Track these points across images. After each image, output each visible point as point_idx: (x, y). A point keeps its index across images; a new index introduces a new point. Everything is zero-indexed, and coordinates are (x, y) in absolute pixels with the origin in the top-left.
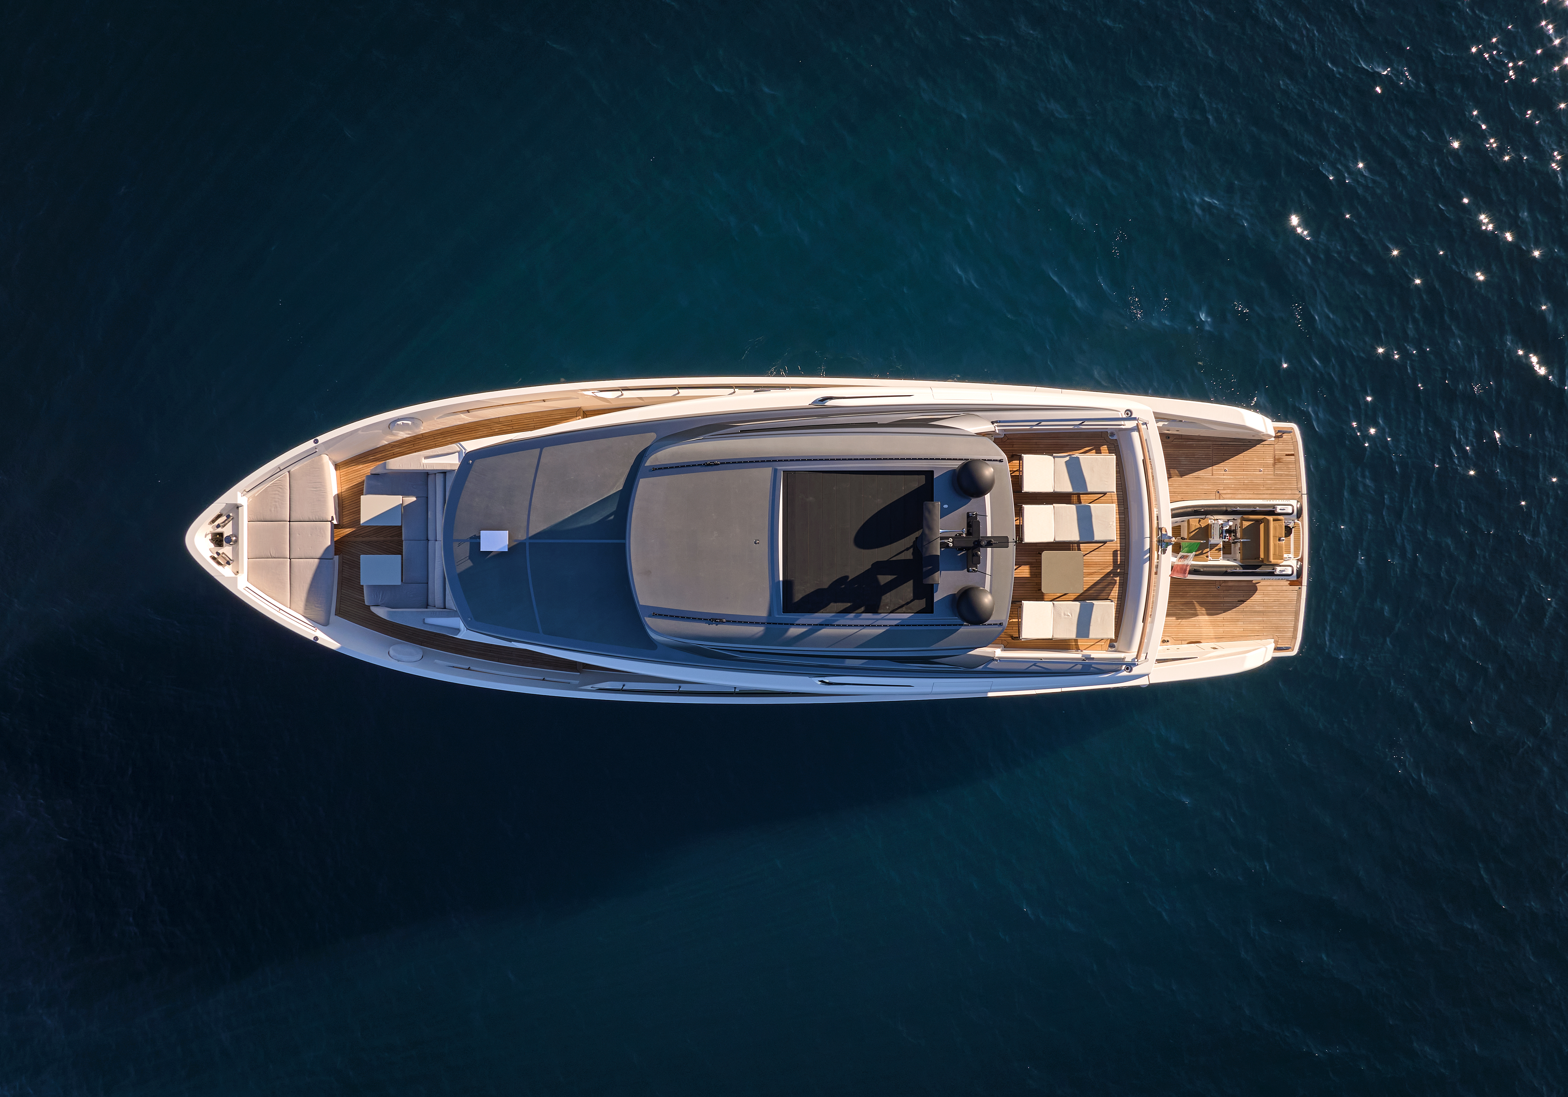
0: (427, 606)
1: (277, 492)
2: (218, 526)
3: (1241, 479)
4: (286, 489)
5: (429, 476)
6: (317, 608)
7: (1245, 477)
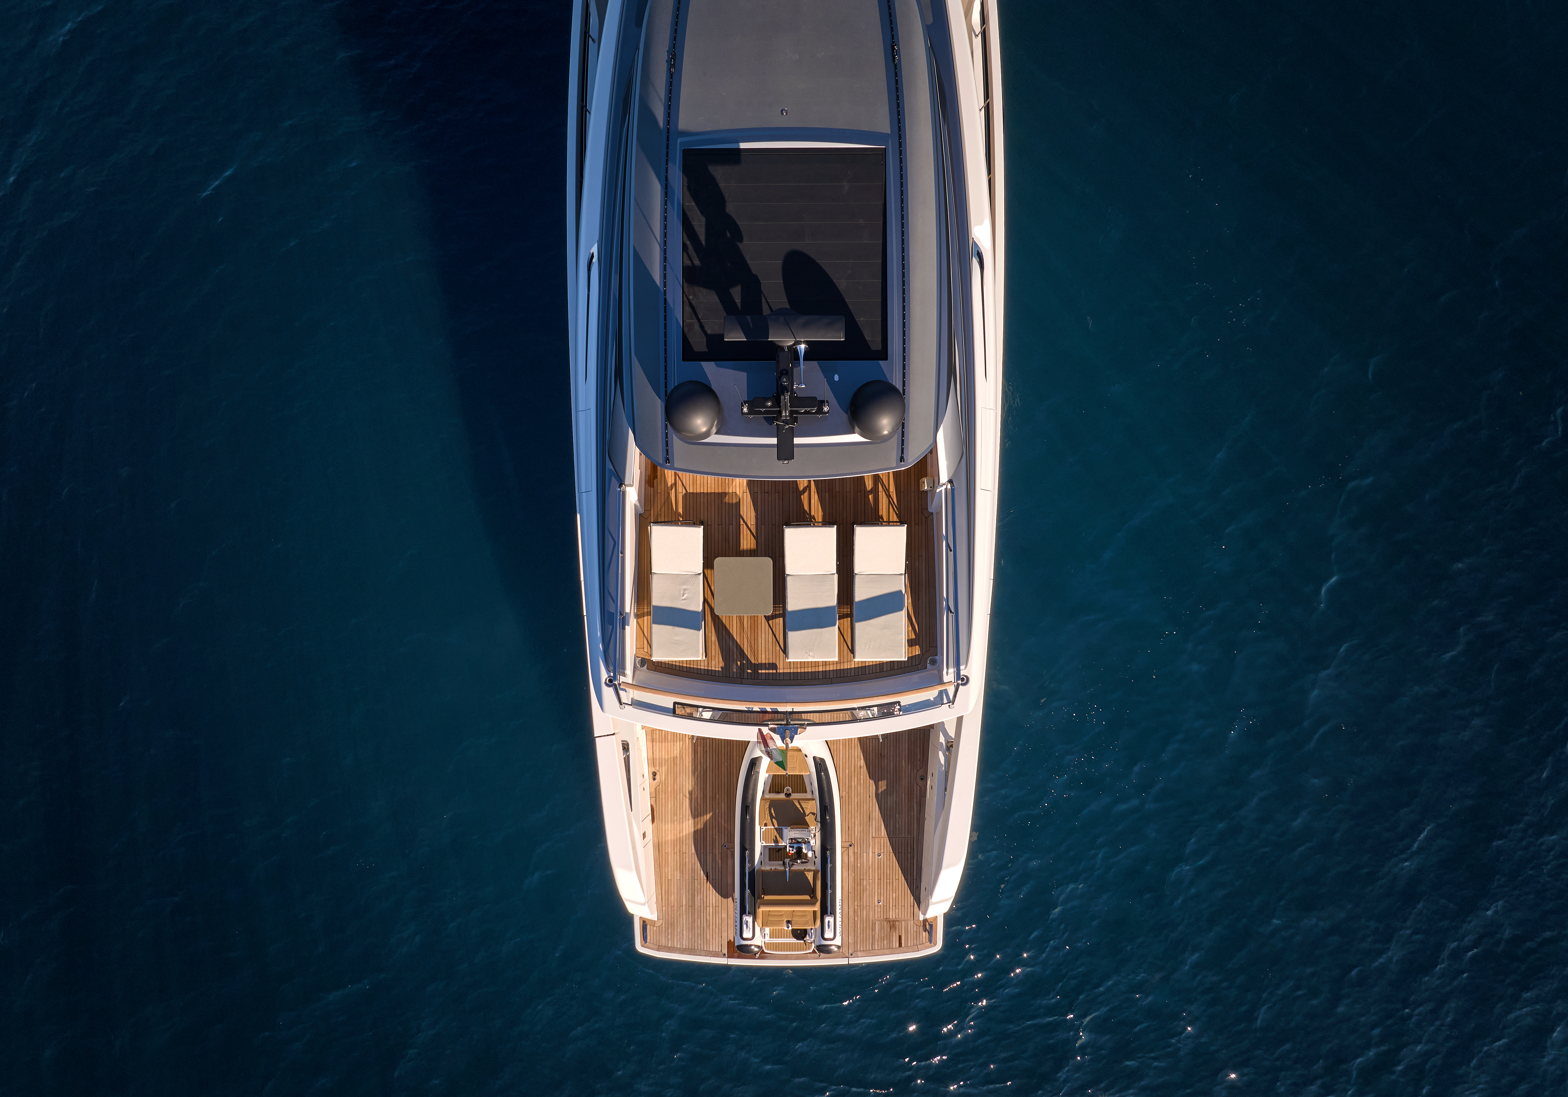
3: (868, 876)
7: (871, 881)
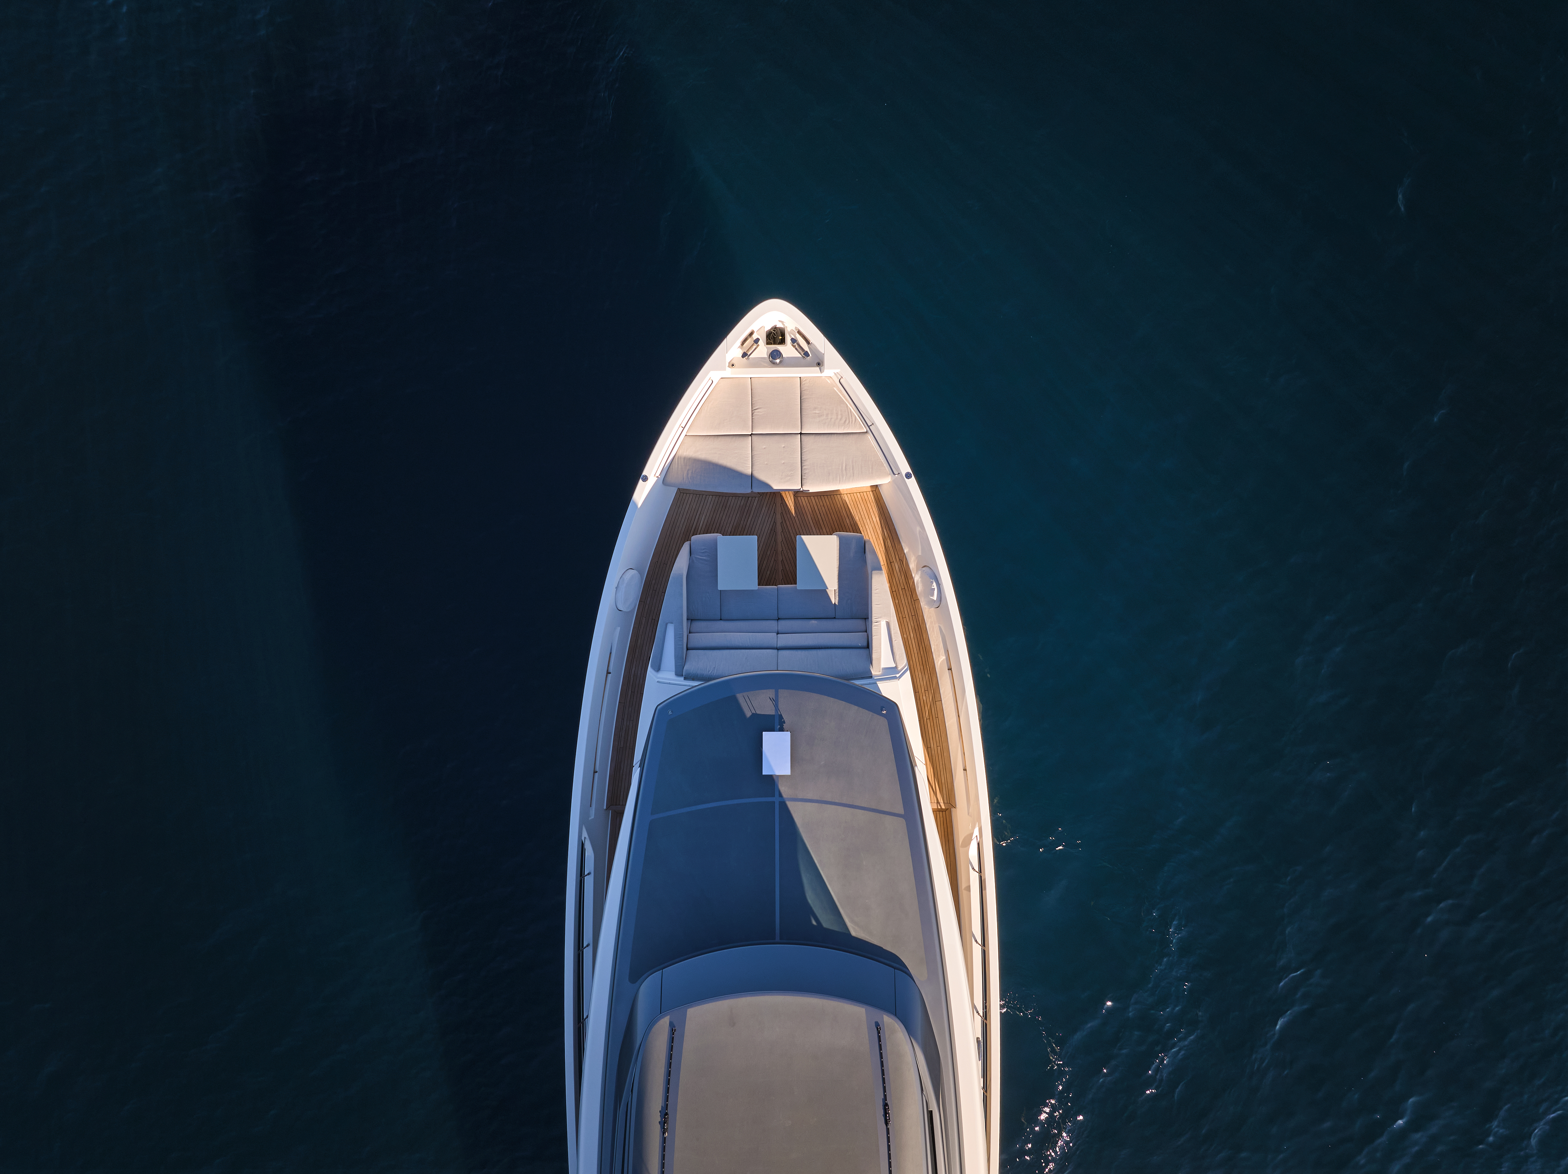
0: (691, 620)
1: (839, 417)
2: (794, 341)
4: (844, 429)
5: (864, 620)
6: (686, 472)
